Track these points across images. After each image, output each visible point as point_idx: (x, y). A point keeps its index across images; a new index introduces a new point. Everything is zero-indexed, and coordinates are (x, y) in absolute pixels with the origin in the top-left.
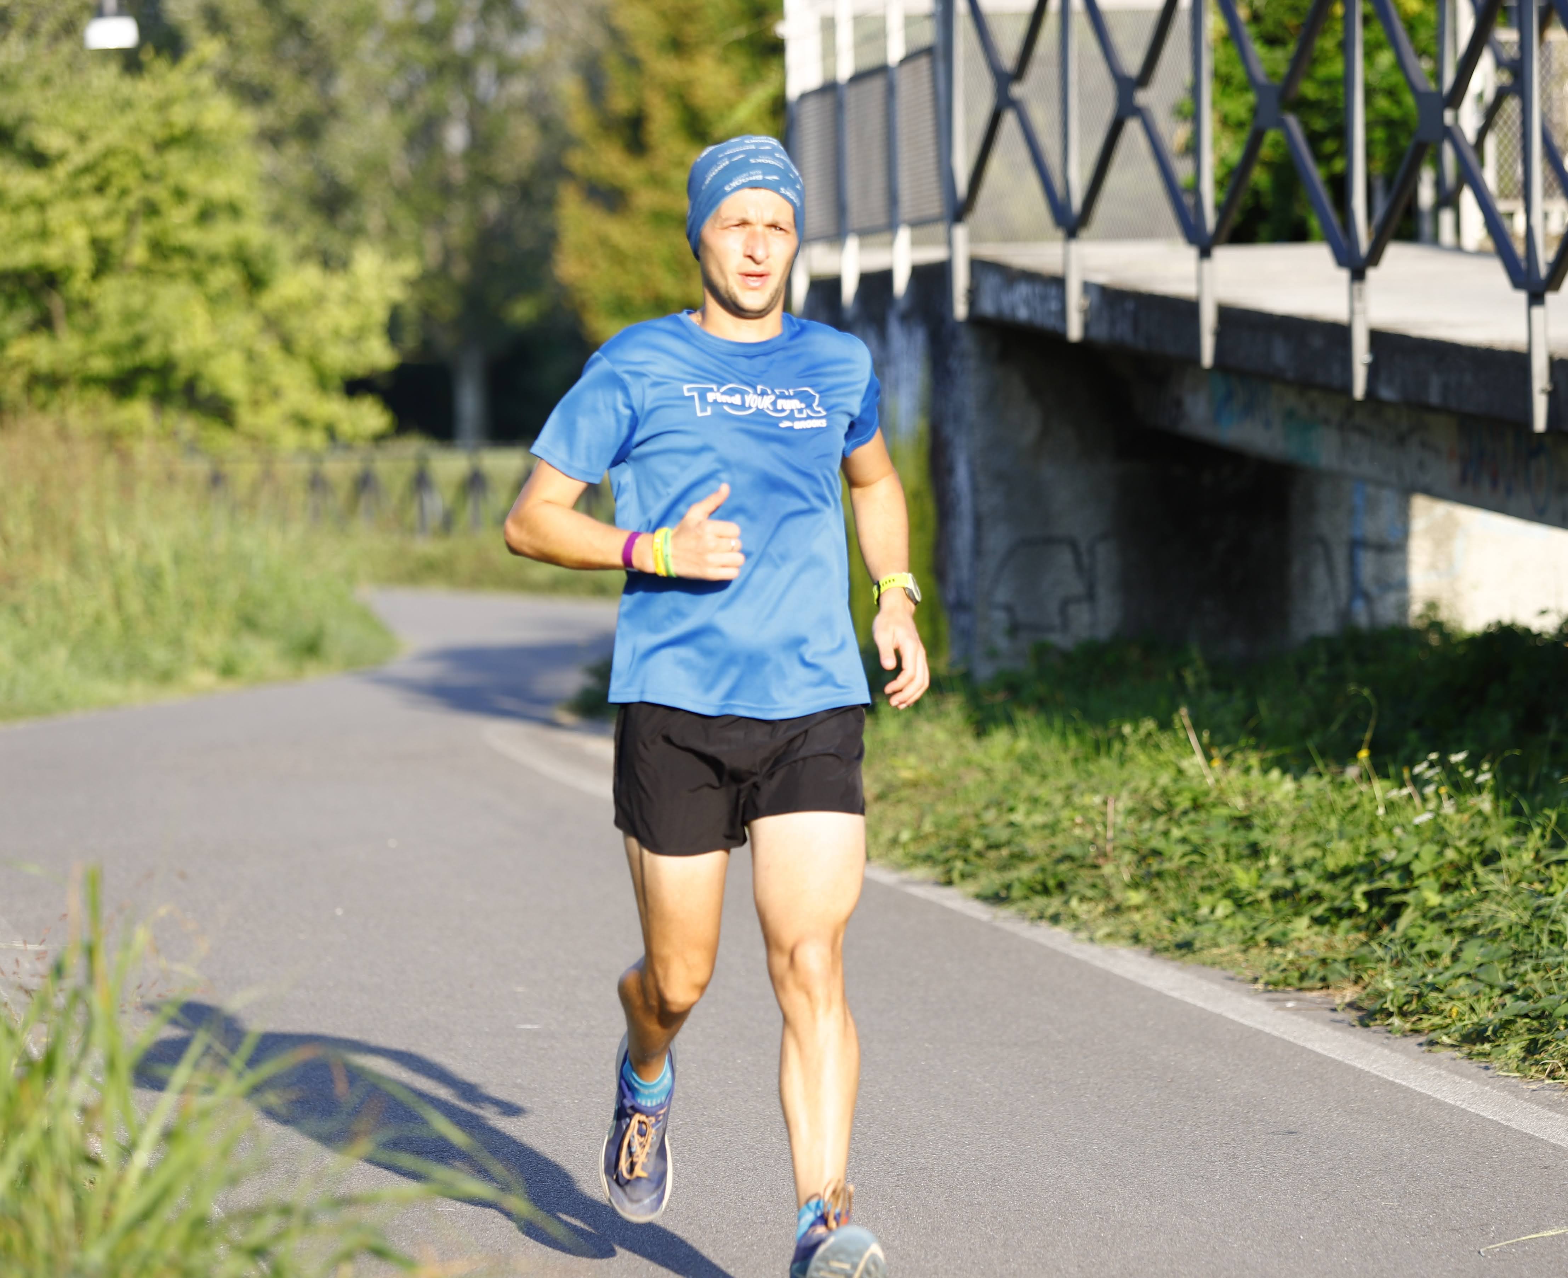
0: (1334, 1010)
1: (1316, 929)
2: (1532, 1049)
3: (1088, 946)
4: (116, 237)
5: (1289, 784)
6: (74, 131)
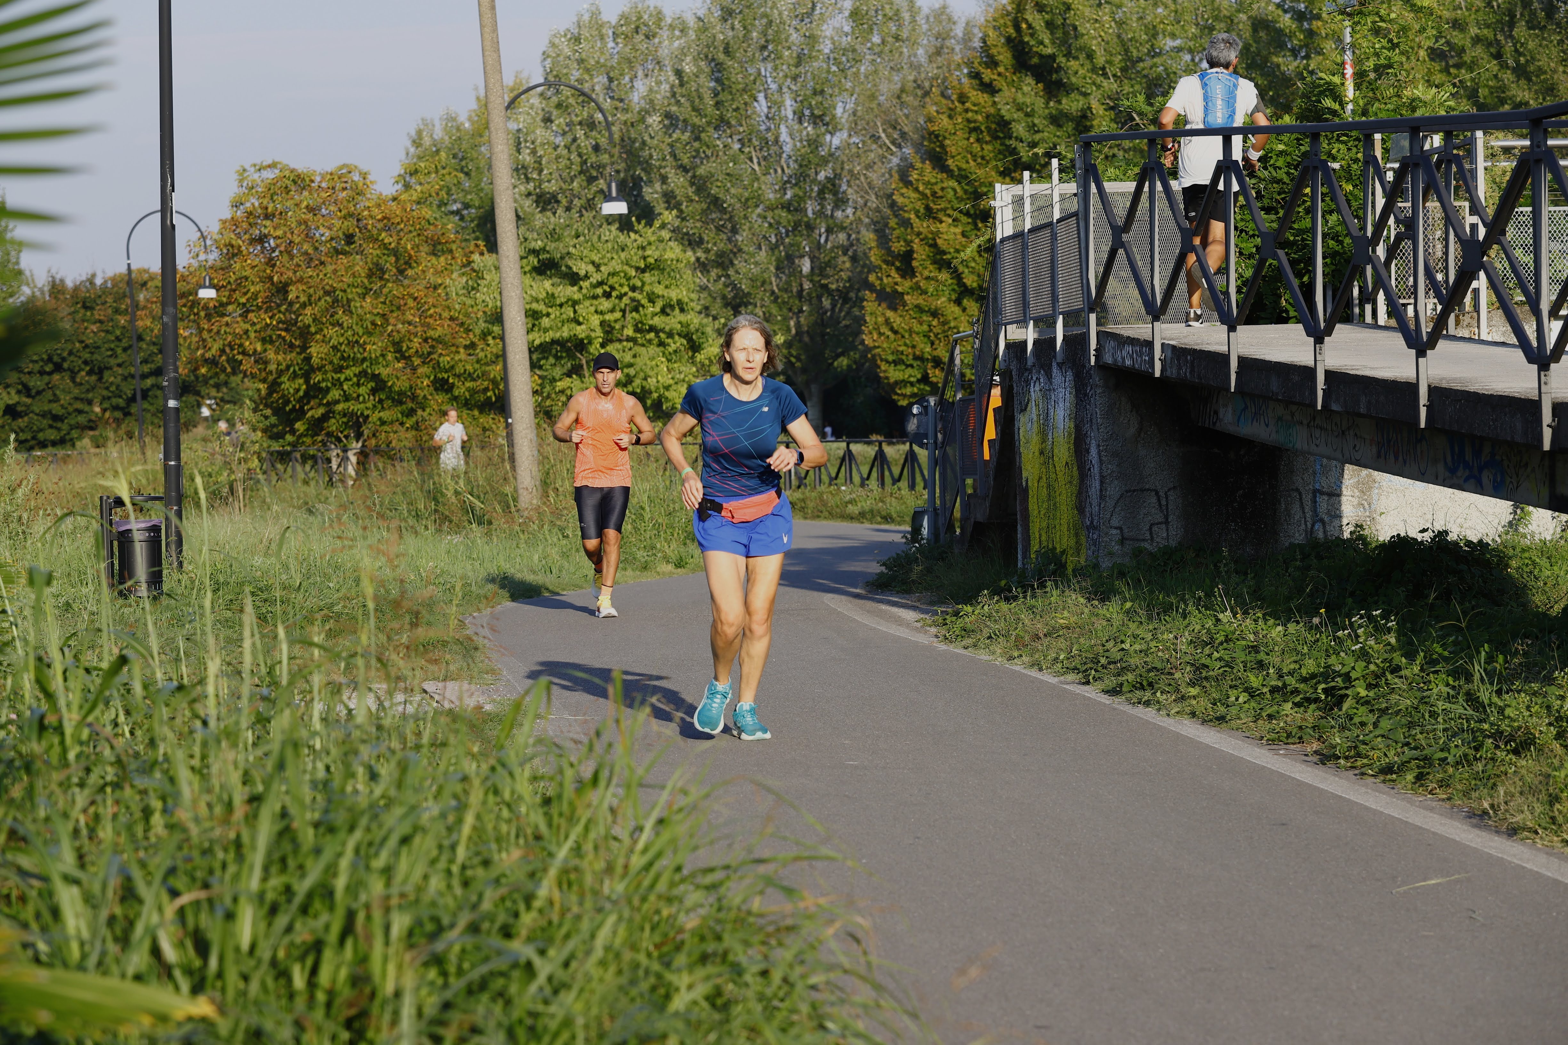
0: (1306, 756)
1: (1296, 709)
2: (1420, 777)
3: (1166, 719)
4: (616, 321)
5: (1280, 628)
6: (593, 263)
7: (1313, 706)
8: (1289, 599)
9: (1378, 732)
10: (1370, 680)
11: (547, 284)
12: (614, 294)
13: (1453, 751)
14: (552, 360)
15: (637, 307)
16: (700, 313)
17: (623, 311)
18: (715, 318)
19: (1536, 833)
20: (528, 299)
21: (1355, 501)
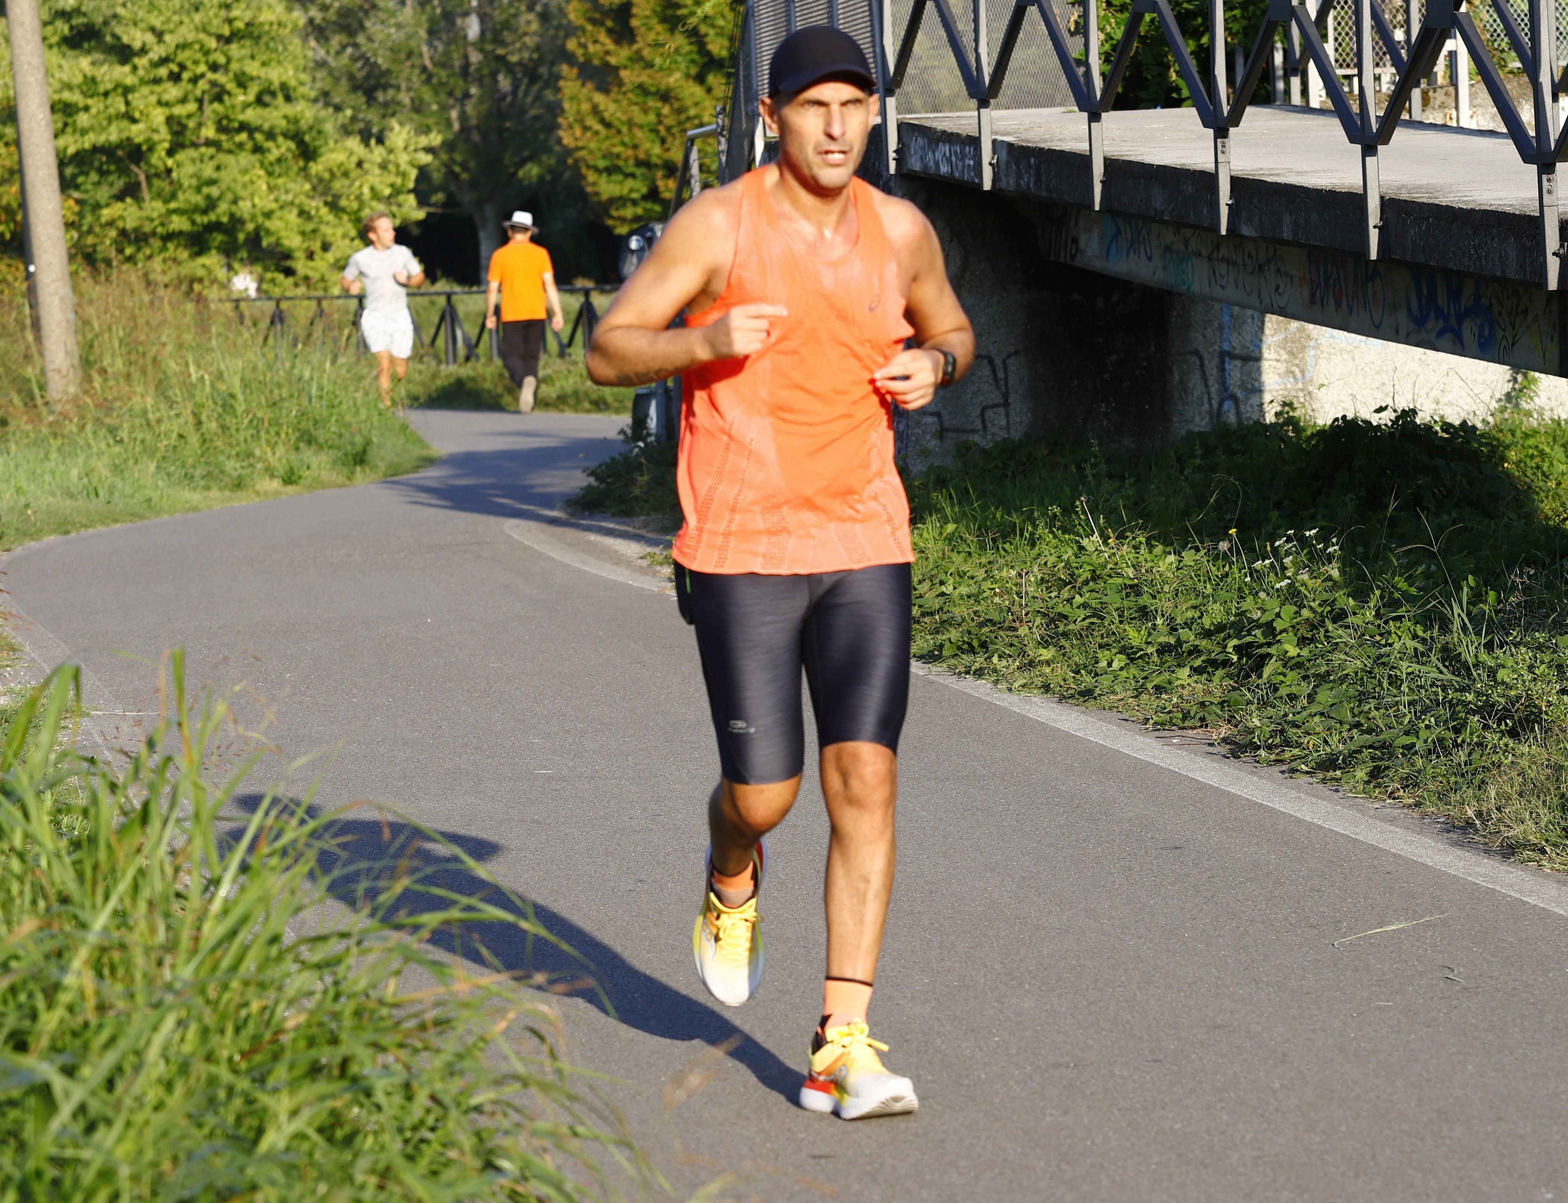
0: (1211, 745)
1: (1196, 677)
2: (1375, 774)
3: (1007, 696)
4: (189, 116)
5: (1172, 558)
6: (153, 29)
7: (1220, 673)
8: (1186, 514)
9: (1314, 709)
10: (1303, 632)
11: (85, 63)
12: (186, 75)
13: (1423, 734)
14: (94, 176)
15: (219, 94)
16: (315, 101)
17: (200, 101)
18: (338, 108)
19: (1543, 851)
20: (56, 85)
21: (1282, 367)
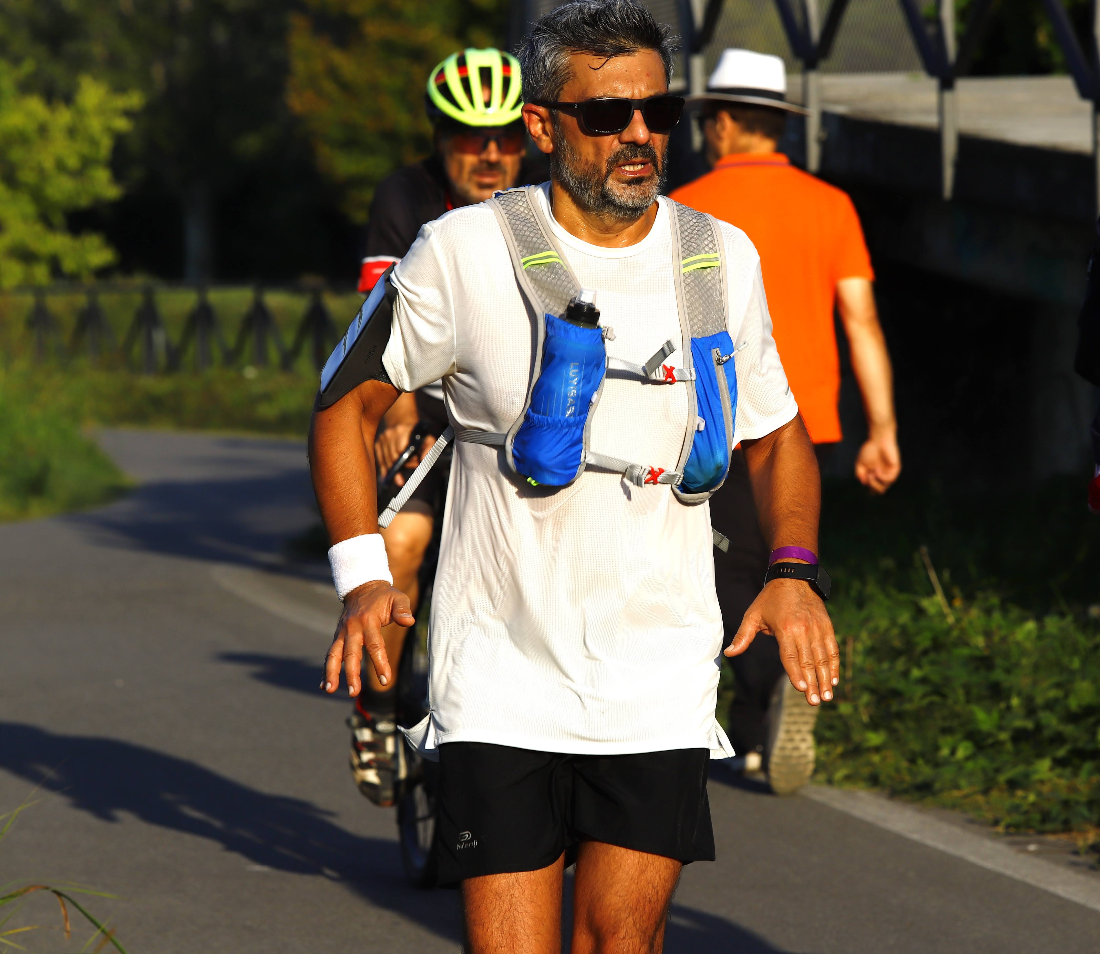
1: (1058, 771)
7: (1089, 764)
8: (1049, 571)
18: (16, 60)
